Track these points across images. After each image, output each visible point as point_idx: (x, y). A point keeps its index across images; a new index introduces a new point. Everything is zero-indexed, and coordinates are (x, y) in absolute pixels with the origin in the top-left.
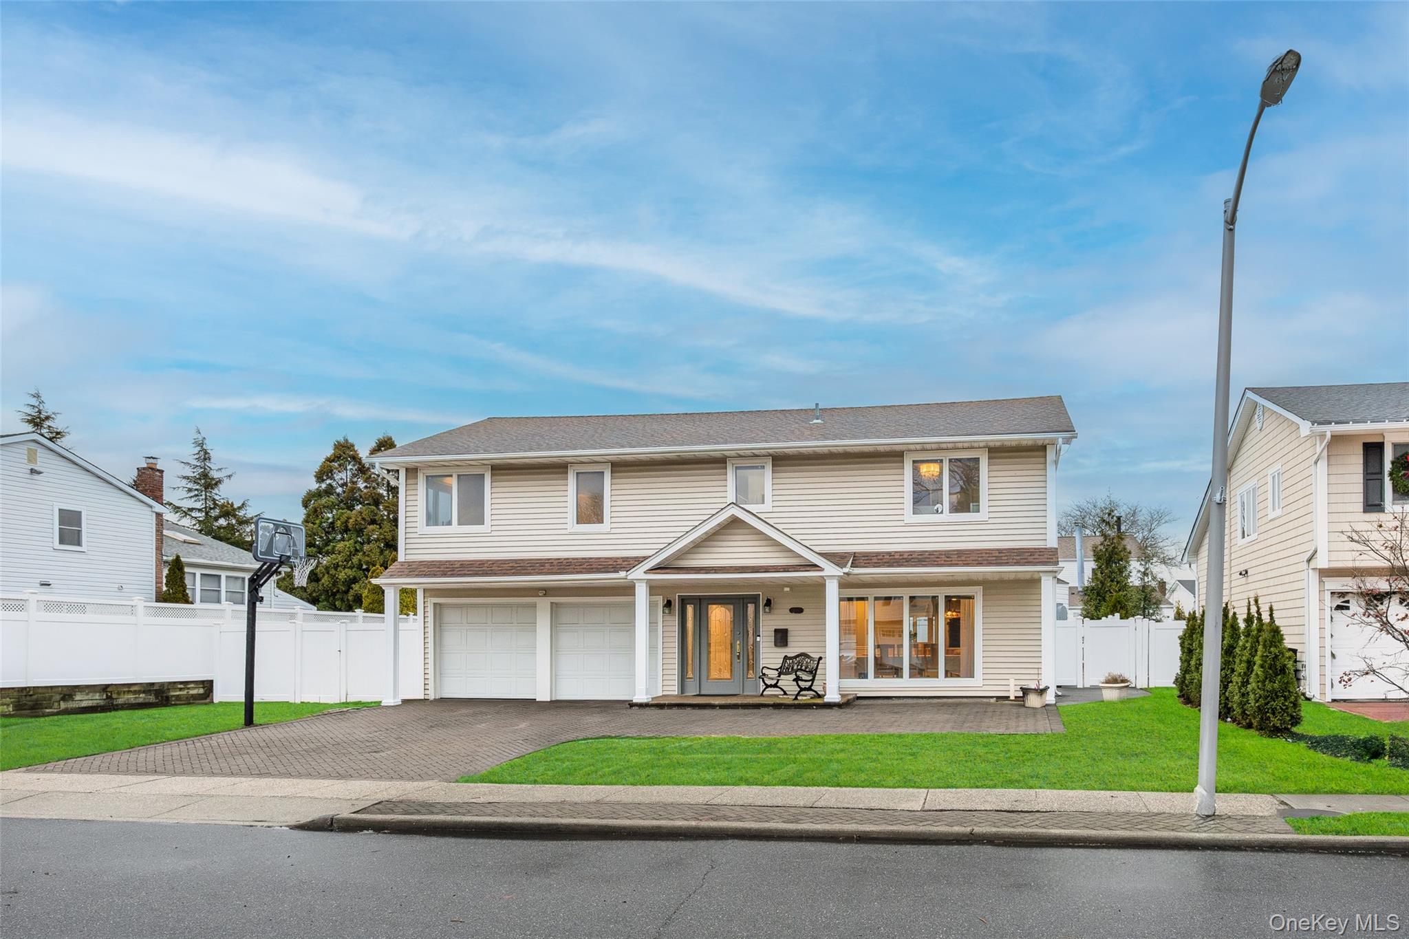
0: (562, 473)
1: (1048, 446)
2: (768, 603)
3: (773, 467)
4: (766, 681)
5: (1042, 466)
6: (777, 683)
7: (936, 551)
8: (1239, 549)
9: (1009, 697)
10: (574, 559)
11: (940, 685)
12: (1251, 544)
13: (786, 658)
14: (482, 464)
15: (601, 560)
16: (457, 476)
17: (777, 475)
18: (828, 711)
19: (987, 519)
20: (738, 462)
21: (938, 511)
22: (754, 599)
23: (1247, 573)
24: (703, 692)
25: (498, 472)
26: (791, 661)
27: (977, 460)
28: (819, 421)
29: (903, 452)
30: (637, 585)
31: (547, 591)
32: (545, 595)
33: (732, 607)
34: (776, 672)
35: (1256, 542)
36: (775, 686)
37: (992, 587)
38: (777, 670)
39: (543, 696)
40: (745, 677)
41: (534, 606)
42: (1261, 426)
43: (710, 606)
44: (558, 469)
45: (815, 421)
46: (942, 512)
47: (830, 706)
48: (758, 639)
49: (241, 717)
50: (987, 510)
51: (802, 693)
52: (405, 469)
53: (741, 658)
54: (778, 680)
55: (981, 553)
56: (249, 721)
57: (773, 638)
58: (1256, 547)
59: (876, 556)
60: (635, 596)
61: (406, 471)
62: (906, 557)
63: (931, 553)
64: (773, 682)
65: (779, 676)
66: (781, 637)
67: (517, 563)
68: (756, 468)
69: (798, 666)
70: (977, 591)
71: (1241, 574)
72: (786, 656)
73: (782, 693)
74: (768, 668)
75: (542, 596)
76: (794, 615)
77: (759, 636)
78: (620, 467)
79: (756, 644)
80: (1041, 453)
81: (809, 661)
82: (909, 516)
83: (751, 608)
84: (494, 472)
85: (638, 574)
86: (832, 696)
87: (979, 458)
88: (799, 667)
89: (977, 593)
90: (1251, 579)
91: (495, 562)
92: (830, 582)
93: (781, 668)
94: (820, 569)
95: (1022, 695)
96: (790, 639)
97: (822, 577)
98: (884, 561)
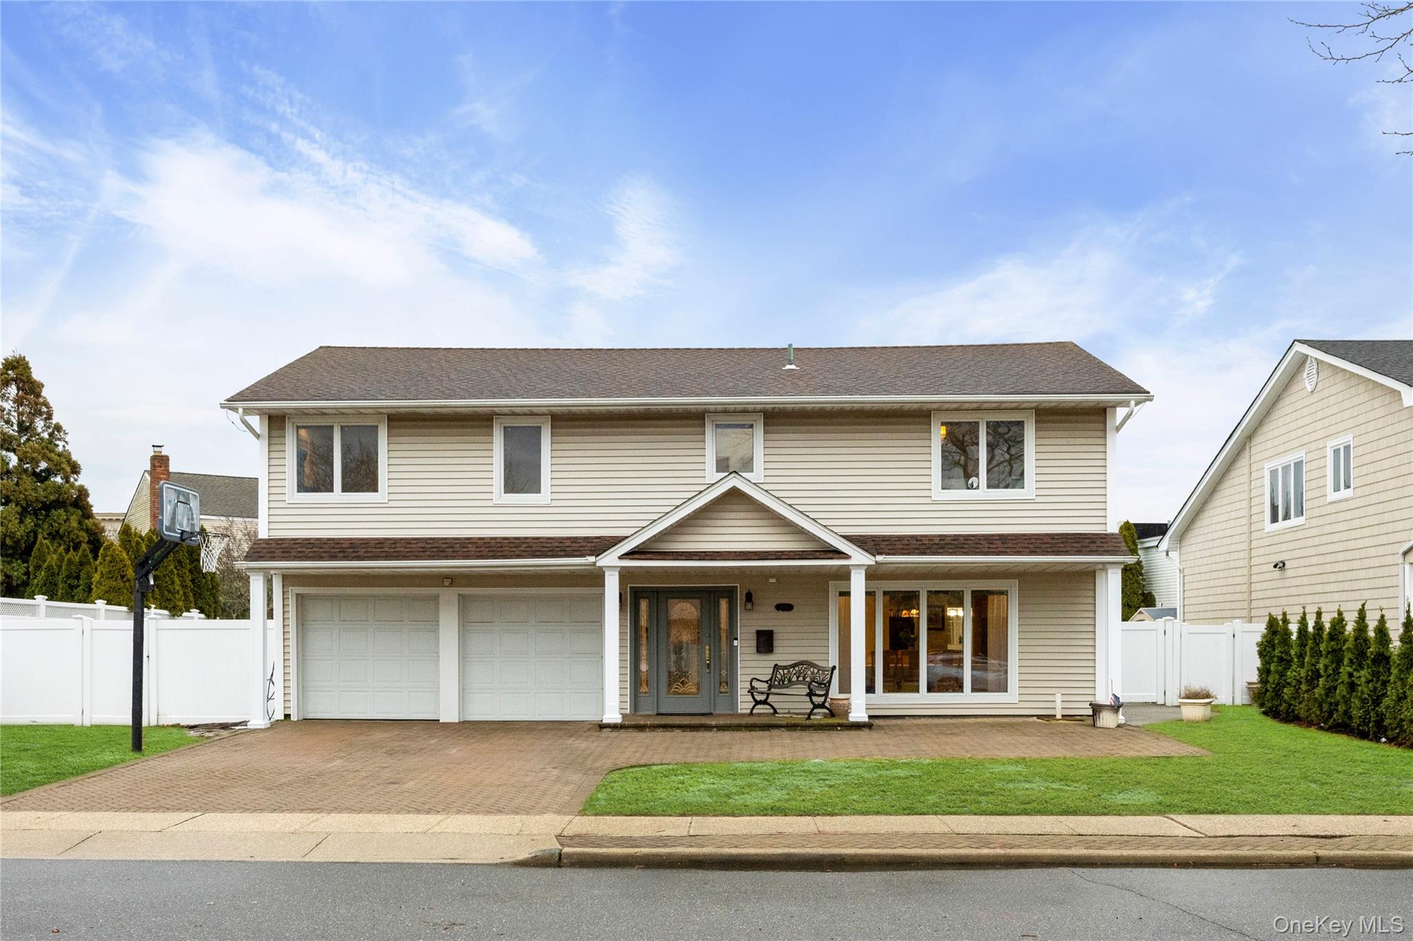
0: (487, 427)
1: (1108, 409)
2: (749, 597)
3: (764, 426)
4: (756, 697)
5: (1100, 434)
6: (767, 698)
7: (973, 536)
8: (1266, 535)
9: (1055, 716)
10: (492, 539)
11: (966, 700)
12: (1292, 530)
13: (776, 667)
14: (377, 412)
15: (541, 540)
16: (339, 429)
17: (770, 436)
18: (858, 732)
19: (1034, 497)
20: (717, 418)
21: (973, 486)
22: (730, 593)
23: (1284, 565)
24: (663, 711)
25: (397, 423)
26: (786, 671)
27: (1020, 424)
28: (793, 367)
29: (930, 411)
30: (607, 574)
31: (452, 579)
32: (451, 585)
33: (697, 602)
34: (766, 685)
35: (1302, 527)
36: (765, 702)
37: (1030, 580)
38: (767, 682)
39: (449, 715)
40: (717, 690)
41: (436, 598)
42: (1313, 386)
43: (669, 600)
44: (479, 422)
45: (788, 367)
46: (977, 488)
47: (858, 726)
48: (735, 643)
49: (128, 742)
50: (1034, 485)
51: (815, 711)
52: (267, 416)
53: (712, 667)
54: (768, 695)
55: (1030, 539)
56: (137, 745)
57: (755, 641)
58: (1300, 534)
59: (900, 540)
60: (604, 586)
61: (269, 419)
62: (937, 542)
63: (968, 537)
64: (763, 697)
65: (769, 689)
66: (765, 642)
67: (427, 543)
68: (742, 426)
69: (798, 677)
70: (1013, 587)
71: (1275, 566)
72: (776, 665)
73: (772, 711)
74: (758, 680)
75: (449, 586)
76: (782, 614)
77: (737, 639)
78: (565, 422)
79: (732, 649)
80: (1101, 419)
81: (816, 671)
82: (938, 493)
83: (724, 604)
84: (392, 423)
85: (610, 559)
86: (858, 714)
87: (1023, 422)
88: (801, 679)
89: (1011, 587)
90: (1289, 573)
91: (395, 541)
92: (855, 573)
93: (771, 680)
94: (846, 556)
95: (1091, 714)
96: (776, 643)
97: (848, 566)
98: (912, 546)
